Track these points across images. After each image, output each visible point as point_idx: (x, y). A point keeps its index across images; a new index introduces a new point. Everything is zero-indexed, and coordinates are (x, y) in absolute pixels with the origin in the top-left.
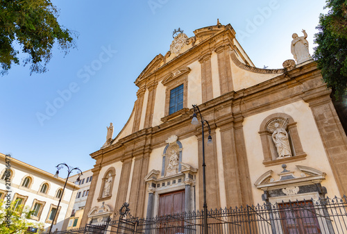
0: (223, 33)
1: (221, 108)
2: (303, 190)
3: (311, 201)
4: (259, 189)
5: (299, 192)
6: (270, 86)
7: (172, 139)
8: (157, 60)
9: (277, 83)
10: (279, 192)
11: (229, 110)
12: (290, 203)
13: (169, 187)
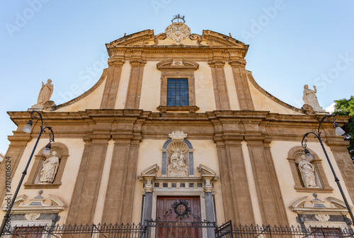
0: (239, 50)
1: (247, 123)
2: (333, 218)
3: (339, 229)
4: (294, 211)
5: (330, 220)
6: (300, 120)
7: (178, 135)
8: (147, 35)
9: (306, 121)
10: (312, 217)
11: (257, 128)
12: (322, 228)
13: (173, 189)
